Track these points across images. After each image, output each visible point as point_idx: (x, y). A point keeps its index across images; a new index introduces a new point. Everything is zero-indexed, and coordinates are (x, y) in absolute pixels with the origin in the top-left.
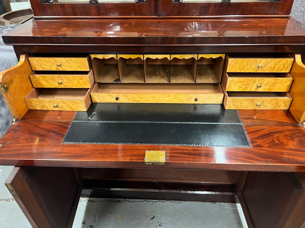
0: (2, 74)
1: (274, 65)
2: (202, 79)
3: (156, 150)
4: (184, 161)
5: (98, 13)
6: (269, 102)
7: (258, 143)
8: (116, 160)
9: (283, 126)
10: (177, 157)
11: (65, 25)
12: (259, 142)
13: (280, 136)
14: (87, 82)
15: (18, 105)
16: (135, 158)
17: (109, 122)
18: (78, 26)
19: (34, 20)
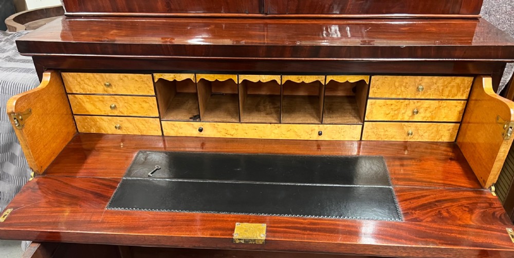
0: (15, 98)
1: (443, 86)
2: (333, 117)
3: (252, 223)
4: (295, 238)
5: (168, 7)
6: (425, 129)
7: (415, 216)
8: (188, 235)
9: (458, 191)
10: (285, 232)
11: (115, 25)
12: (417, 214)
13: (452, 206)
14: (153, 106)
15: (38, 149)
16: (218, 232)
17: (180, 180)
18: (134, 29)
19: (66, 19)
